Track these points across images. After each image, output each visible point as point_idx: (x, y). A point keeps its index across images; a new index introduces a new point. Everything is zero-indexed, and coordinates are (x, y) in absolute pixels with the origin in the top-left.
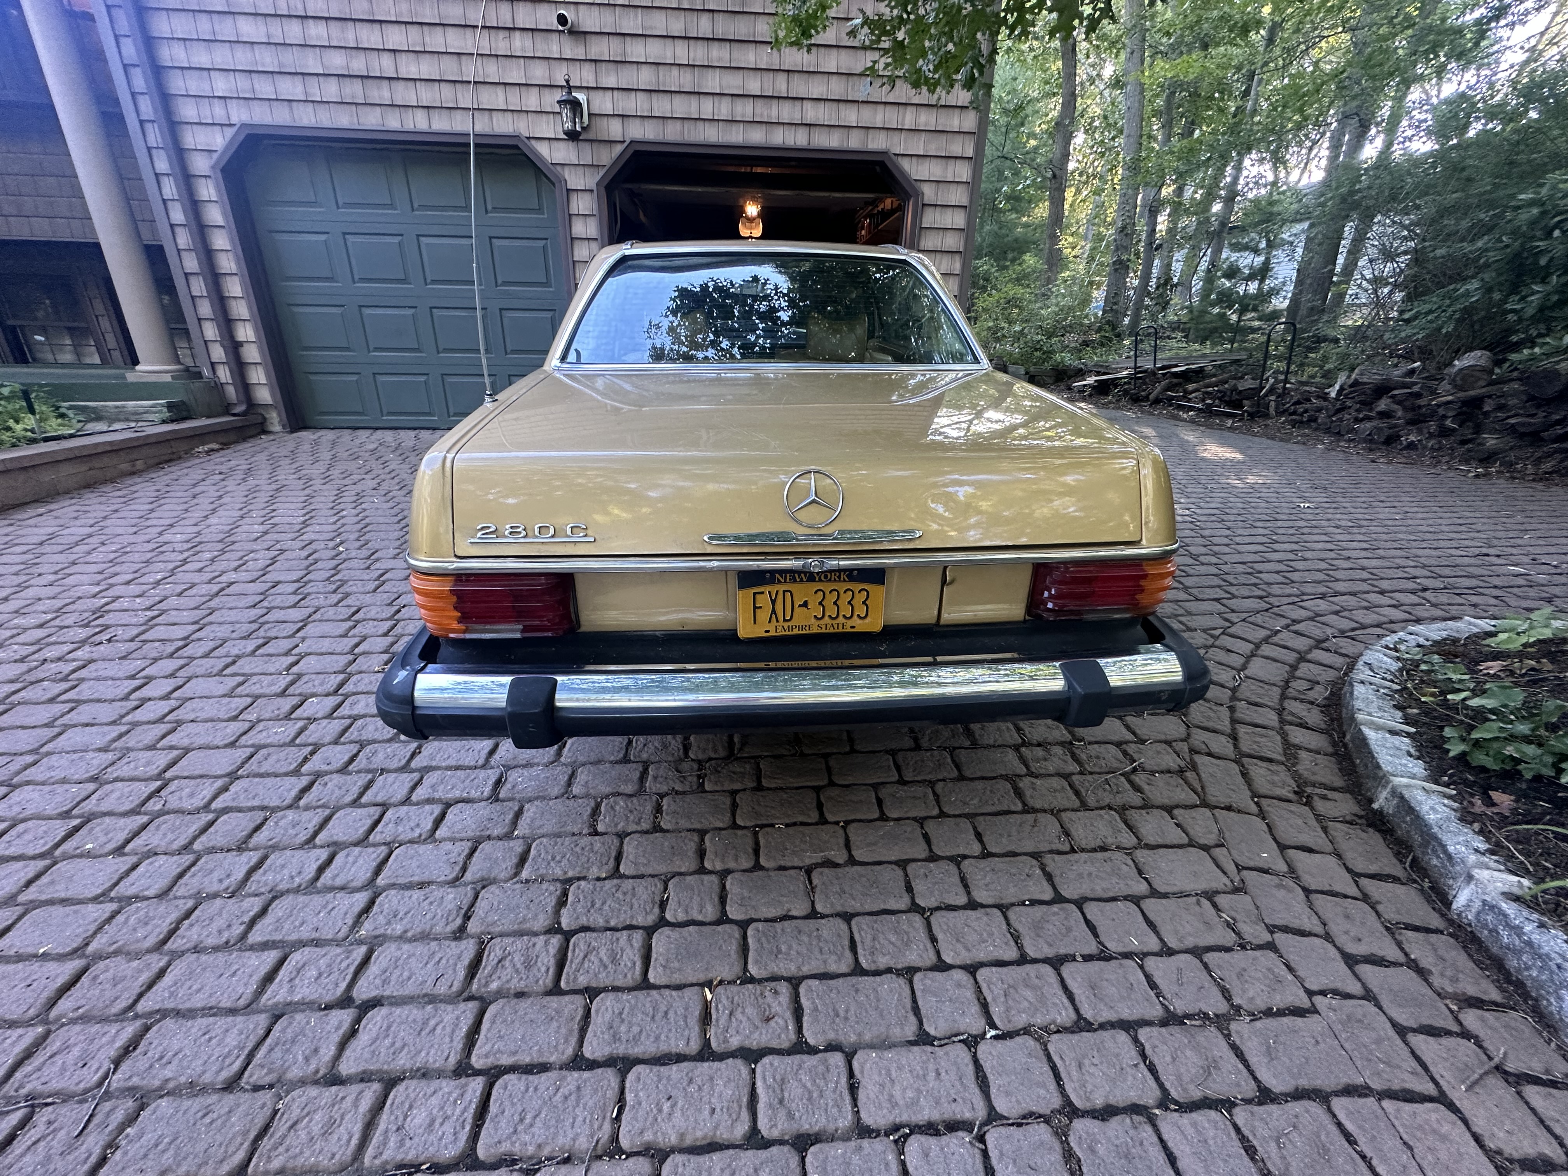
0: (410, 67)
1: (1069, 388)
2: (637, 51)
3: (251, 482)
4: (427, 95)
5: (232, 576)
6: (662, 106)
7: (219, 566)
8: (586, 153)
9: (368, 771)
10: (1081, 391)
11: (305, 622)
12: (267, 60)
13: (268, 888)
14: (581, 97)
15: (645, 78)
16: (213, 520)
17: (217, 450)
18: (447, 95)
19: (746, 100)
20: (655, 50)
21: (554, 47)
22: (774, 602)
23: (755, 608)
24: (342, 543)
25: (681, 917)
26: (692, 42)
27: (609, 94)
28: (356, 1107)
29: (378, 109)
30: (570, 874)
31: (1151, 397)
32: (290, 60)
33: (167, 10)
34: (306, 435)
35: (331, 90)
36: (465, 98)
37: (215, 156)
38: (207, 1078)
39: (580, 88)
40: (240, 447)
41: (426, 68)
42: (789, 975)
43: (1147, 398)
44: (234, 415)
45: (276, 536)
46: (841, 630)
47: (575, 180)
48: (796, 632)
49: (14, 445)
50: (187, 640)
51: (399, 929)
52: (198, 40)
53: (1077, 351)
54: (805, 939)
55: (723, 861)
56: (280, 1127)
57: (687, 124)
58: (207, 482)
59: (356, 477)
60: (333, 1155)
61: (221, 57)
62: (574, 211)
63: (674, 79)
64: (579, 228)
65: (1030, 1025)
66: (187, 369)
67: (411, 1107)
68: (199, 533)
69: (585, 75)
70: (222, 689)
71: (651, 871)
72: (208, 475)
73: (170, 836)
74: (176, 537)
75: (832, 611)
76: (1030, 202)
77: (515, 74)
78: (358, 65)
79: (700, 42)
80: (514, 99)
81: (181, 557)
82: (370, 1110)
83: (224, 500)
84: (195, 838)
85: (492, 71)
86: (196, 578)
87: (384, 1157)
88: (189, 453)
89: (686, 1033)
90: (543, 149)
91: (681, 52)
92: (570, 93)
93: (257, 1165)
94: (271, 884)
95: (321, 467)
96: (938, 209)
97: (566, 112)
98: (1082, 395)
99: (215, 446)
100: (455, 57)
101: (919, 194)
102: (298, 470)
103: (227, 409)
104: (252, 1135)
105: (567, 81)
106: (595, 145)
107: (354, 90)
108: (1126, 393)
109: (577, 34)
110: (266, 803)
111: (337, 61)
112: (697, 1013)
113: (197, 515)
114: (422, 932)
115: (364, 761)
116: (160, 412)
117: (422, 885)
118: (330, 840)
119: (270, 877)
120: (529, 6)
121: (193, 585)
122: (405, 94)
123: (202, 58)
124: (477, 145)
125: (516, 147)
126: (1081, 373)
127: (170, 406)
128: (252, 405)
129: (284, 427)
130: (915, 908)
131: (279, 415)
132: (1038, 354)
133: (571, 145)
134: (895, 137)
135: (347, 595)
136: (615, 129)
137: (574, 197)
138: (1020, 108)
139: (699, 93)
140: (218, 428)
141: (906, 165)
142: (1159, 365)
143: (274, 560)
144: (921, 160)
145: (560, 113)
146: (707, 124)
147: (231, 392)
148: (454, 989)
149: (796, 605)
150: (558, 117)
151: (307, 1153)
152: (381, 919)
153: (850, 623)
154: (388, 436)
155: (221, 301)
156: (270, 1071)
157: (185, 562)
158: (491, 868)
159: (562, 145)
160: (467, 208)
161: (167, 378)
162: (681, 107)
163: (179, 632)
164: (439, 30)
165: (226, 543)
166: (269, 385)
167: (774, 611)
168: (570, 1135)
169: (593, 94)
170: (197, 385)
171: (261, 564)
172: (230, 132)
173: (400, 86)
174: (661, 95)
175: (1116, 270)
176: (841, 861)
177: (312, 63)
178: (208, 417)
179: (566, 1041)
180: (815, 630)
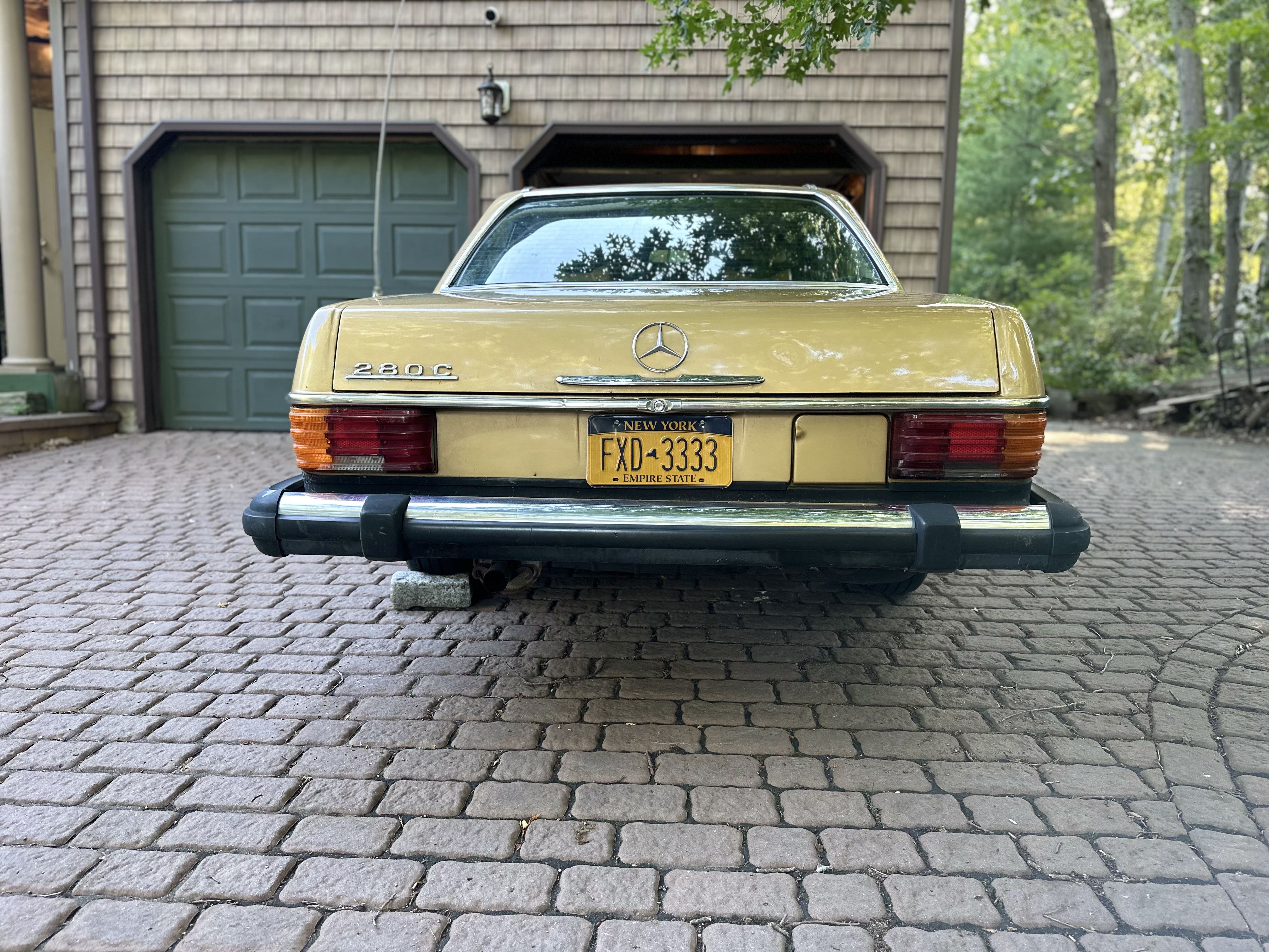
0: (332, 65)
1: (1136, 417)
2: (565, 39)
3: (100, 469)
4: (345, 89)
5: (78, 537)
6: (587, 89)
7: (63, 530)
8: (505, 139)
9: (204, 671)
10: (1151, 419)
11: (149, 571)
12: (198, 64)
13: (101, 737)
14: (503, 84)
15: (572, 63)
16: (60, 497)
17: (67, 445)
18: (365, 88)
19: (680, 80)
20: (583, 38)
21: (480, 40)
22: (622, 450)
23: (604, 454)
24: (191, 517)
25: (508, 775)
26: (624, 29)
27: (533, 81)
28: (172, 863)
29: (296, 104)
30: (398, 744)
31: (1249, 420)
32: (220, 64)
33: (116, 28)
34: (162, 437)
35: (254, 88)
36: (383, 90)
37: (130, 152)
38: (39, 838)
39: (503, 77)
40: (89, 443)
41: (349, 65)
42: (613, 819)
43: (1242, 423)
44: (91, 411)
45: (123, 510)
46: (689, 483)
47: (488, 164)
48: (644, 482)
50: (30, 579)
51: (222, 767)
52: (138, 51)
53: (1146, 372)
54: (637, 796)
55: (562, 742)
56: (101, 869)
57: (614, 106)
58: (55, 469)
59: (211, 469)
60: (148, 886)
61: (156, 64)
62: (486, 195)
63: (602, 64)
65: (869, 867)
66: (52, 364)
67: (221, 867)
68: (45, 506)
69: (511, 64)
70: (63, 612)
71: (483, 745)
72: (56, 464)
73: (11, 700)
74: (24, 508)
75: (679, 461)
76: (1071, 195)
77: (437, 66)
78: (284, 65)
79: (632, 29)
80: (434, 89)
81: (27, 522)
82: (184, 866)
83: (71, 483)
84: (34, 704)
85: (415, 65)
86: (41, 537)
87: (194, 890)
88: (39, 446)
89: (496, 844)
90: (460, 137)
91: (612, 39)
92: (492, 80)
93: (81, 886)
94: (103, 734)
95: (176, 461)
96: (906, 183)
97: (486, 100)
98: (1153, 424)
99: (65, 440)
100: (379, 54)
101: (880, 166)
102: (149, 462)
103: (84, 405)
104: (77, 872)
105: (490, 70)
106: (514, 130)
107: (276, 88)
108: (1213, 418)
109: (503, 27)
110: (101, 685)
111: (264, 63)
112: (510, 833)
113: (45, 492)
114: (245, 771)
115: (201, 664)
116: (18, 404)
117: (248, 743)
118: (162, 711)
119: (103, 729)
120: (458, 5)
121: (37, 542)
122: (323, 89)
123: (137, 65)
124: (388, 135)
125: (430, 135)
126: (1151, 398)
127: (30, 398)
128: (111, 401)
129: (140, 426)
130: (765, 785)
131: (137, 414)
132: (1087, 374)
133: (489, 130)
134: (852, 109)
135: (194, 553)
136: (537, 114)
137: (487, 183)
138: (1045, 90)
139: (629, 76)
140: (73, 423)
141: (865, 137)
142: (1256, 380)
143: (120, 527)
144: (882, 131)
145: (479, 101)
146: (636, 105)
147: (93, 387)
148: (271, 805)
149: (645, 454)
150: (478, 105)
151: (125, 883)
152: (207, 760)
153: (698, 475)
154: (252, 438)
155: (104, 293)
156: (96, 839)
157: (30, 525)
158: (319, 735)
159: (479, 131)
160: (372, 196)
161: (32, 370)
162: (607, 89)
163: (24, 573)
164: (367, 31)
165: (71, 513)
166: (135, 380)
167: (622, 459)
168: (368, 891)
169: (515, 82)
170: (59, 379)
171: (107, 529)
172: (148, 130)
173: (321, 82)
174: (588, 80)
175: (1192, 270)
176: (691, 751)
177: (240, 65)
178: (65, 411)
179: (375, 841)
180: (663, 482)
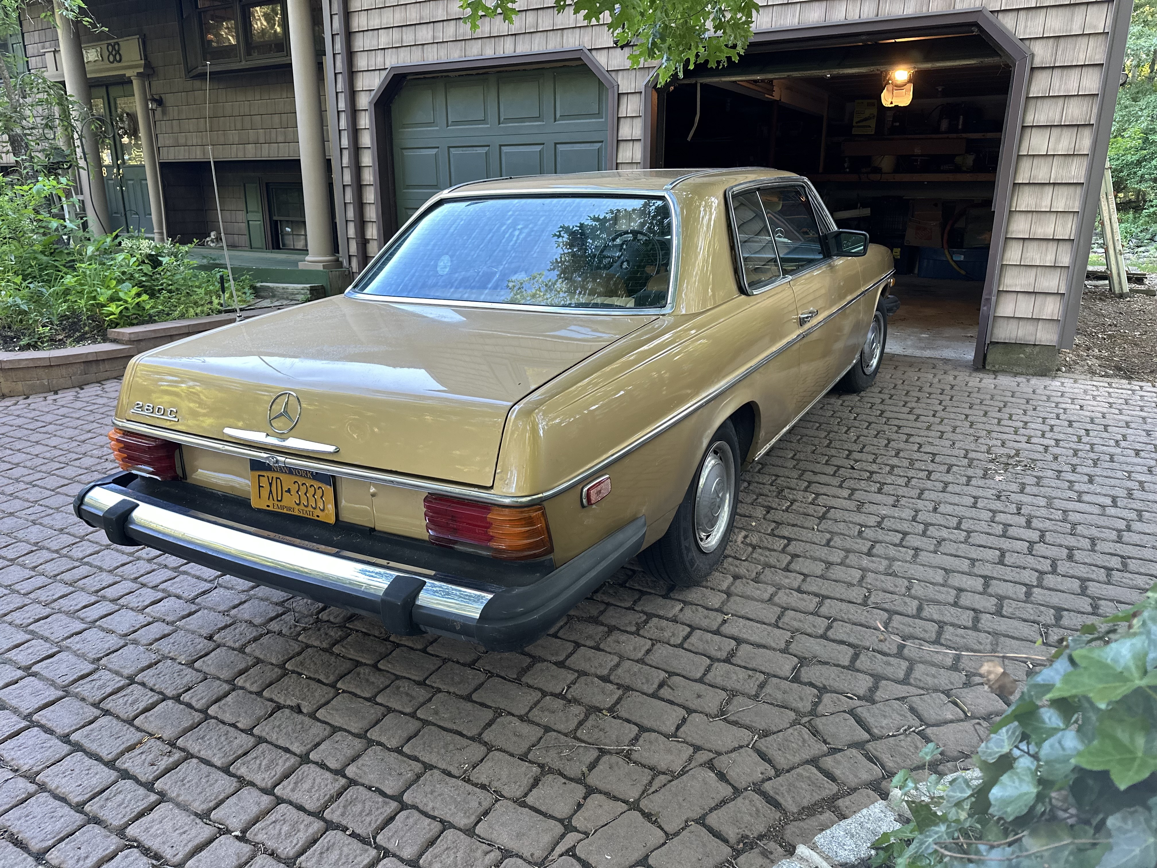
18: (530, 21)
22: (271, 484)
23: (260, 486)
25: (187, 699)
30: (171, 654)
35: (451, 31)
37: (373, 93)
42: (192, 752)
46: (311, 517)
47: (626, 84)
48: (285, 511)
49: (209, 315)
52: (375, 9)
54: (224, 738)
61: (387, 18)
62: (622, 114)
64: (626, 131)
65: (262, 843)
75: (304, 500)
89: (114, 750)
90: (600, 59)
94: (61, 606)
96: (1057, 73)
101: (1026, 56)
110: (103, 566)
112: (131, 744)
114: (83, 653)
116: (305, 294)
117: (109, 631)
118: (104, 594)
119: (64, 602)
123: (375, 22)
125: (579, 59)
127: (312, 290)
130: (305, 755)
137: (624, 101)
141: (1008, 22)
148: (64, 683)
149: (284, 490)
152: (77, 640)
153: (315, 512)
155: (360, 205)
158: (144, 635)
159: (618, 52)
167: (271, 491)
170: (334, 273)
172: (384, 73)
176: (305, 711)
180: (296, 513)
